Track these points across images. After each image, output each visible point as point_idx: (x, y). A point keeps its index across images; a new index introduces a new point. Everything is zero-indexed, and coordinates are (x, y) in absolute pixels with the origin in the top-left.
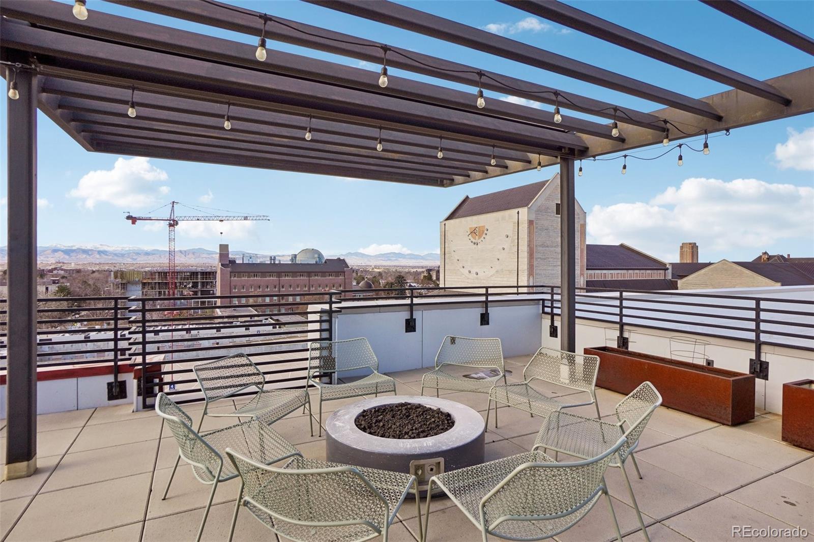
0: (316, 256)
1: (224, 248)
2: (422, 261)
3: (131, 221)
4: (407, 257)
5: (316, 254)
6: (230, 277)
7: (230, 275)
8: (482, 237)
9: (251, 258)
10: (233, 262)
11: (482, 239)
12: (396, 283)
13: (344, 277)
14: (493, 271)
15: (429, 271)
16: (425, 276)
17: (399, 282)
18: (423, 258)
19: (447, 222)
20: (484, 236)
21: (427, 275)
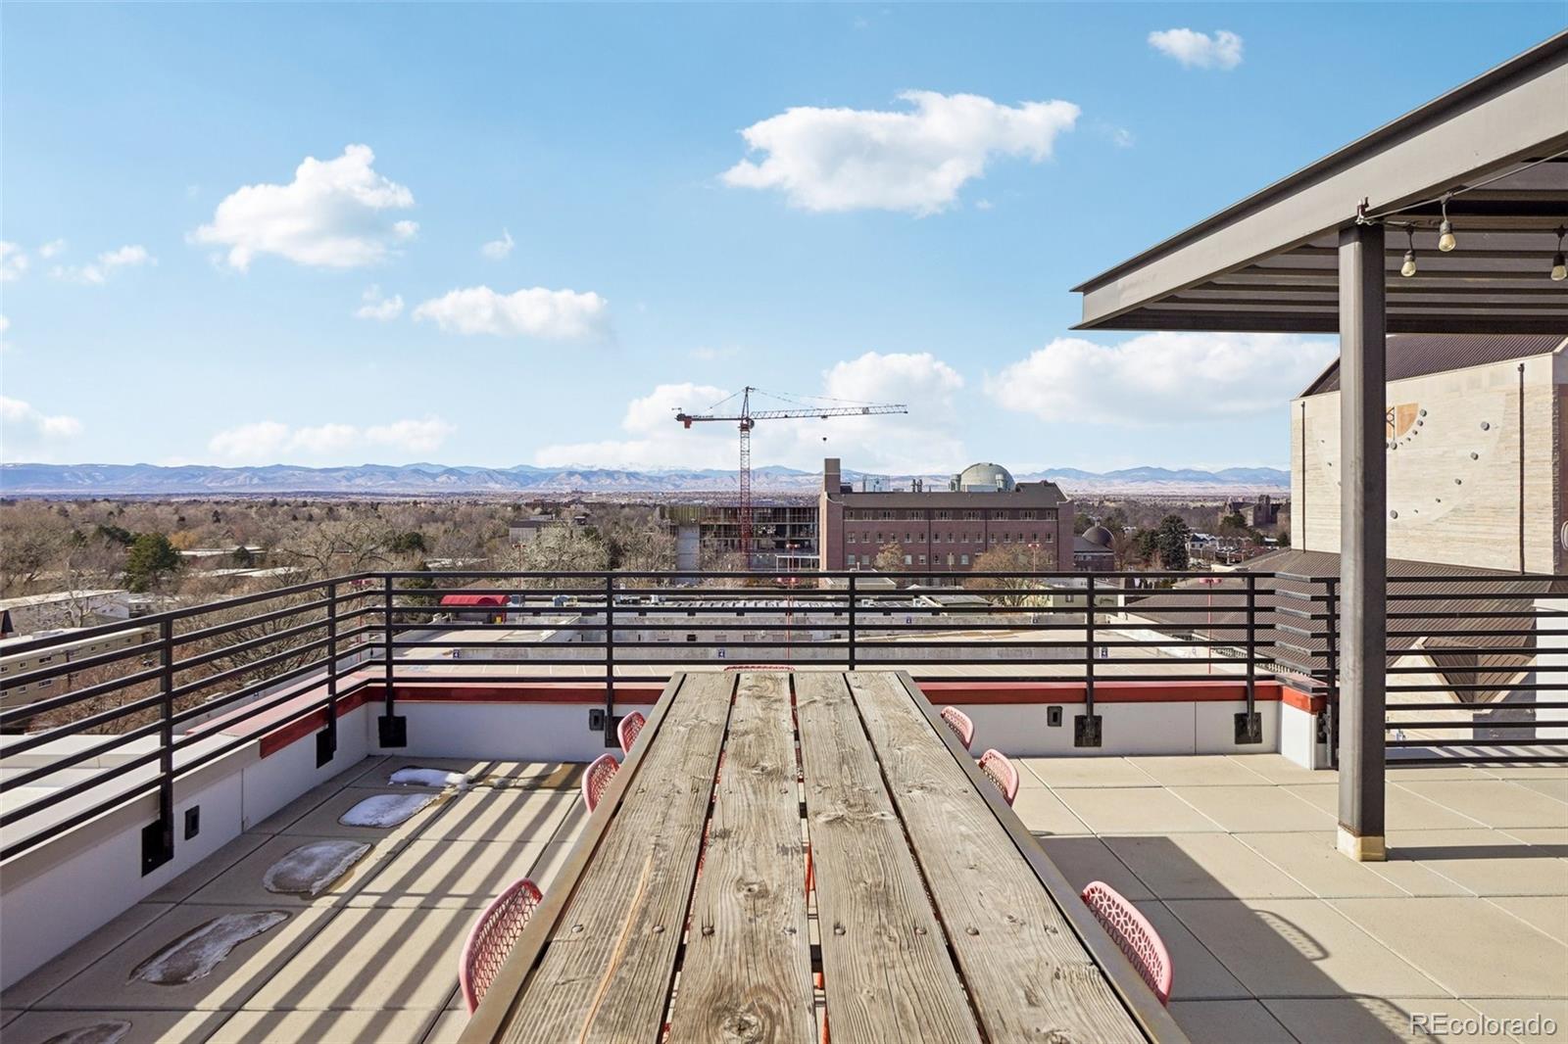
0: (999, 477)
1: (832, 465)
2: (1213, 485)
3: (683, 423)
4: (1178, 476)
5: (999, 473)
6: (844, 518)
7: (844, 513)
8: (1411, 430)
9: (878, 483)
10: (847, 490)
11: (1409, 433)
12: (1164, 533)
13: (1057, 518)
14: (1444, 509)
15: (1236, 506)
16: (1227, 519)
17: (1170, 529)
18: (1215, 478)
19: (1308, 400)
20: (1415, 426)
21: (1232, 516)
